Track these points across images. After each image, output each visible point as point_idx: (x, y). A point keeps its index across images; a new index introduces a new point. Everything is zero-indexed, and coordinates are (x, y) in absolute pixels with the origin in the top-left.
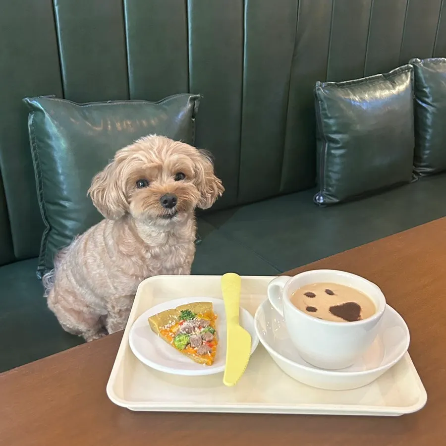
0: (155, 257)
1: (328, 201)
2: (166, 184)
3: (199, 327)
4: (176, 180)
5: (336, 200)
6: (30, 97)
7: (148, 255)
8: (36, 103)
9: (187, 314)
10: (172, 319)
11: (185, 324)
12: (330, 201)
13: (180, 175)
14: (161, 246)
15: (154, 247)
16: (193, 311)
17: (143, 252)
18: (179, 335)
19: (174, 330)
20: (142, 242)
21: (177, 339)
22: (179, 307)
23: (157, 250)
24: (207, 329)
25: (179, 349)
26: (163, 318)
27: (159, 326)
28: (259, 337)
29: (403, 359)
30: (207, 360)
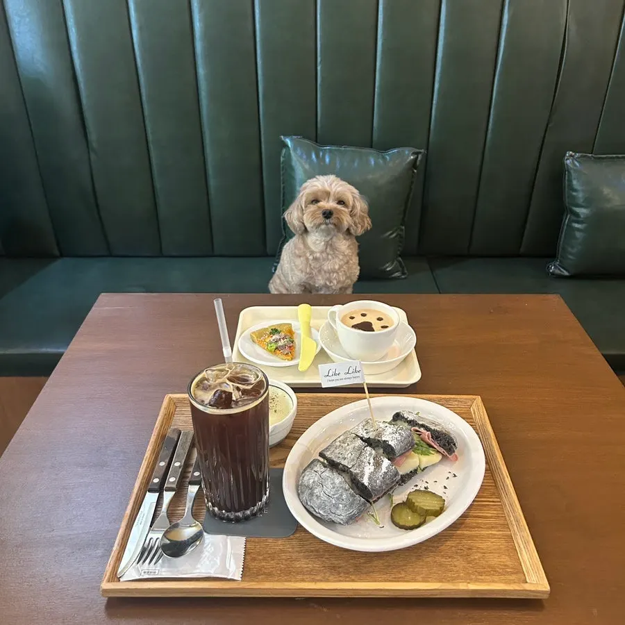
0: (316, 259)
1: (557, 272)
2: (330, 204)
3: (283, 339)
4: (337, 204)
5: (566, 273)
6: (284, 135)
7: (311, 257)
8: (288, 142)
9: (275, 331)
10: (266, 334)
11: (274, 337)
12: (559, 272)
13: (341, 202)
14: (322, 252)
15: (316, 252)
16: (279, 329)
17: (308, 255)
18: (270, 343)
19: (267, 341)
20: (309, 248)
21: (269, 345)
22: (270, 327)
23: (318, 255)
24: (288, 340)
25: (271, 351)
26: (260, 334)
27: (257, 338)
28: (321, 344)
29: (411, 353)
30: (288, 358)
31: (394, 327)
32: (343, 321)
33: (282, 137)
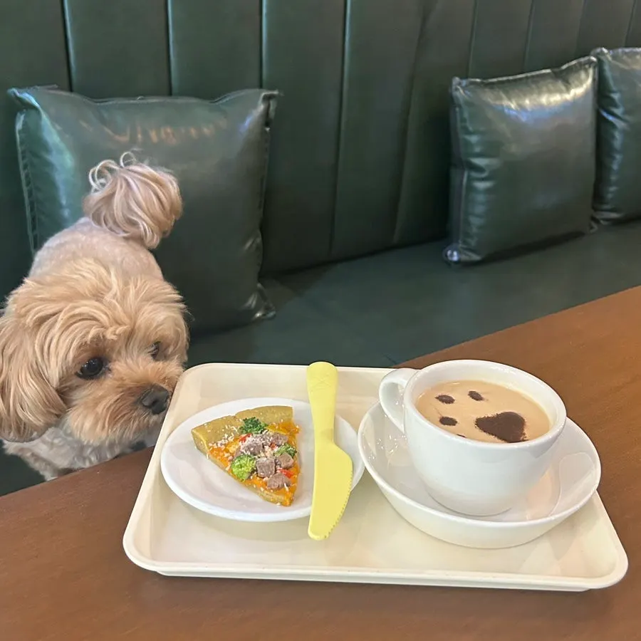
1: (464, 258)
3: (271, 446)
5: (476, 257)
6: (19, 87)
8: (28, 98)
9: (252, 424)
10: (229, 432)
11: (250, 440)
16: (261, 419)
18: (240, 458)
19: (232, 449)
21: (237, 463)
22: (241, 413)
24: (283, 448)
25: (239, 478)
26: (214, 430)
27: (208, 442)
28: (364, 462)
29: (590, 502)
30: (281, 497)
31: (549, 436)
32: (421, 408)
33: (15, 90)
